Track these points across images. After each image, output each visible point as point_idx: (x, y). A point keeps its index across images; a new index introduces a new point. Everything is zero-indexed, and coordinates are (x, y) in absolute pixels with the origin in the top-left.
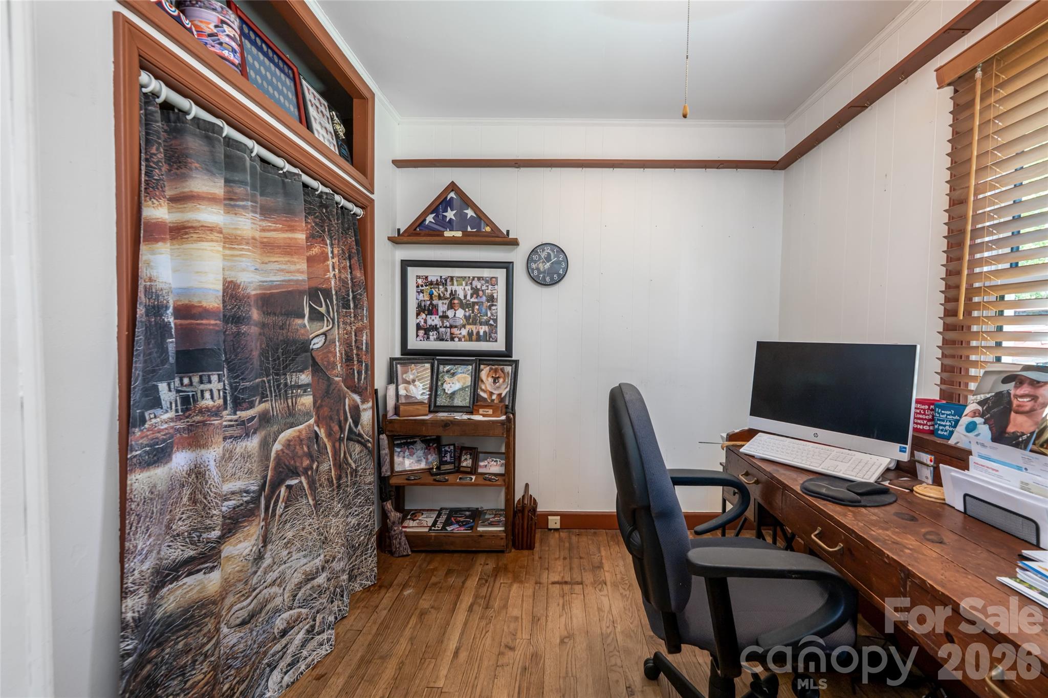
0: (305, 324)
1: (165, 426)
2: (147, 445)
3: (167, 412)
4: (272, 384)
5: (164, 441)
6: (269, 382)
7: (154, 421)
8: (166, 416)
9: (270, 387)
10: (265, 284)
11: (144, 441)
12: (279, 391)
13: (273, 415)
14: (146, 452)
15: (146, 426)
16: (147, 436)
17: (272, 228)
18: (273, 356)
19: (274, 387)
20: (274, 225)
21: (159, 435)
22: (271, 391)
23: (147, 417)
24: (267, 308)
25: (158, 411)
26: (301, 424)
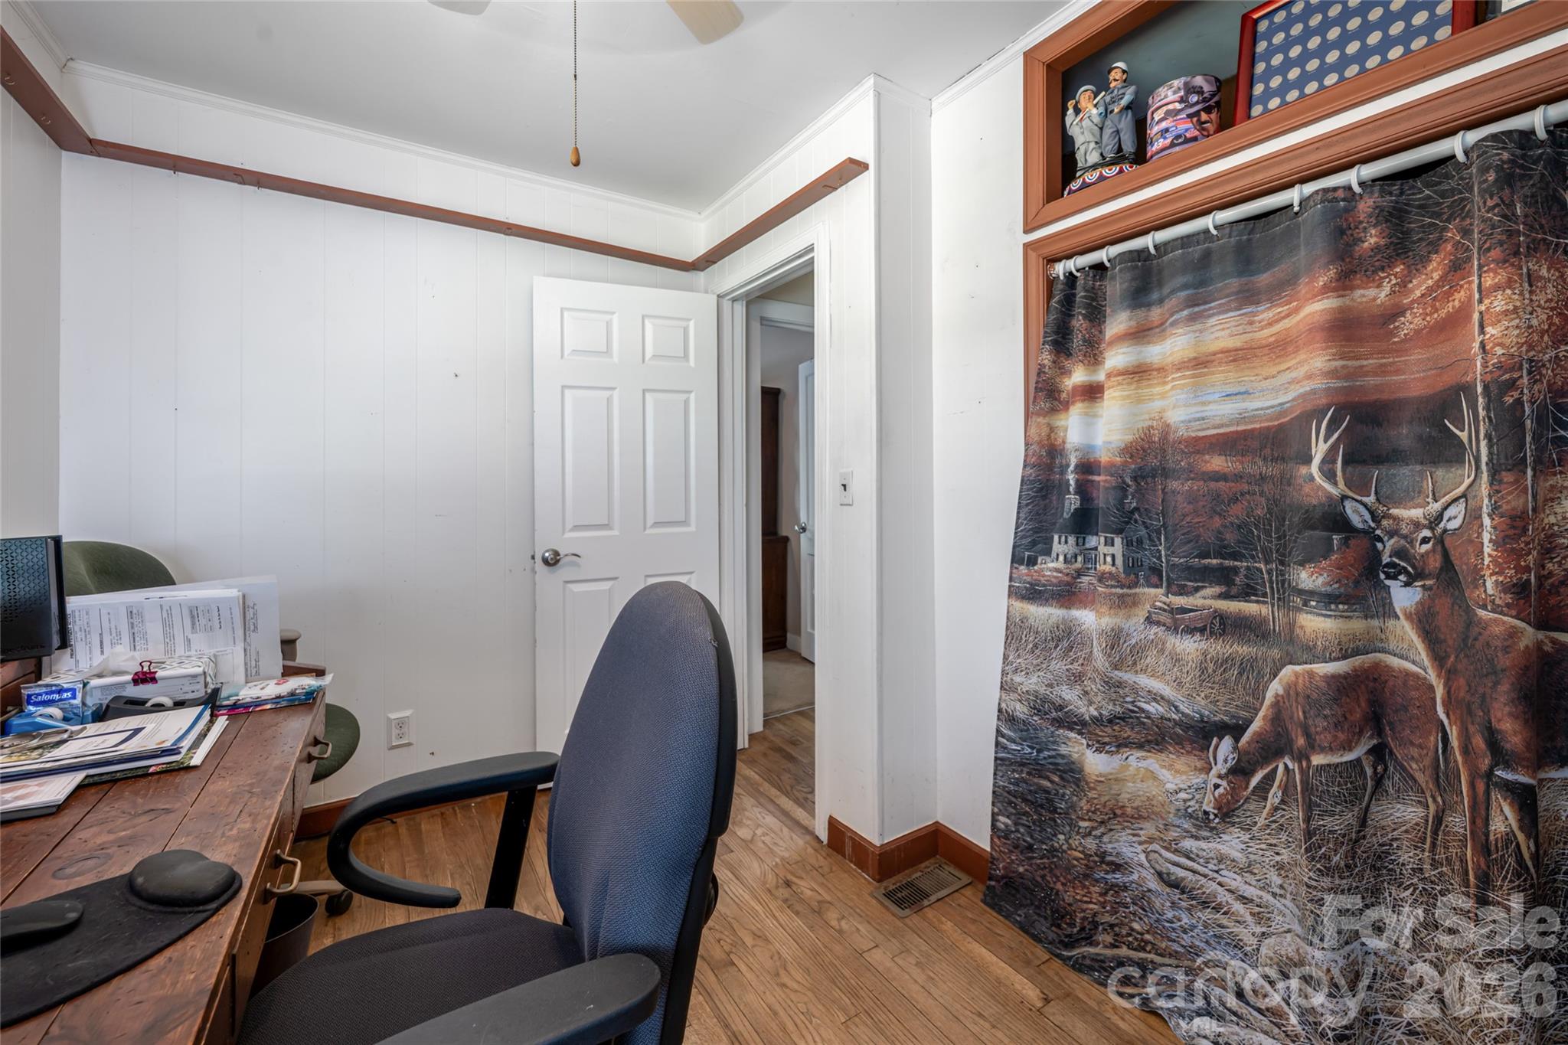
0: (1311, 475)
1: (1049, 573)
2: (1028, 583)
3: (1053, 561)
4: (1274, 578)
5: (1044, 585)
6: (1269, 572)
7: (1043, 566)
8: (1051, 565)
9: (1271, 582)
10: (1268, 411)
11: (1029, 579)
12: (1284, 593)
13: (1274, 630)
14: (1025, 587)
15: (1036, 568)
16: (1032, 576)
17: (1283, 315)
18: (1277, 530)
19: (1277, 584)
20: (1287, 307)
21: (1042, 579)
22: (1272, 588)
23: (1039, 561)
24: (1272, 450)
25: (1048, 559)
26: (1299, 664)
